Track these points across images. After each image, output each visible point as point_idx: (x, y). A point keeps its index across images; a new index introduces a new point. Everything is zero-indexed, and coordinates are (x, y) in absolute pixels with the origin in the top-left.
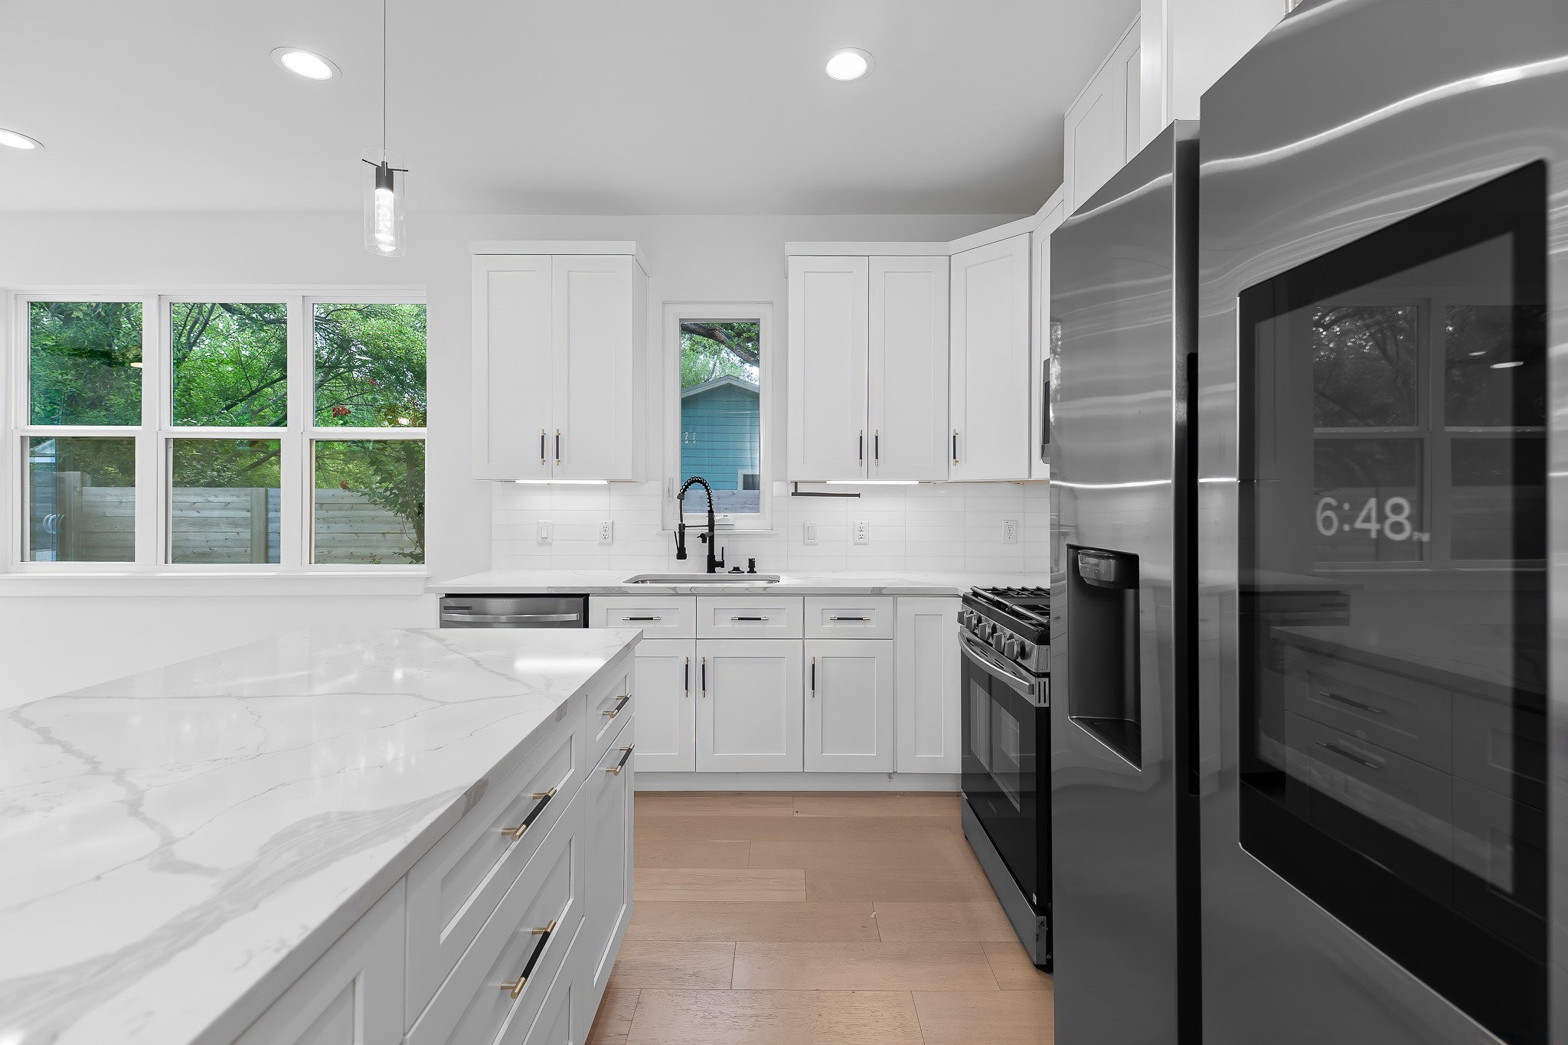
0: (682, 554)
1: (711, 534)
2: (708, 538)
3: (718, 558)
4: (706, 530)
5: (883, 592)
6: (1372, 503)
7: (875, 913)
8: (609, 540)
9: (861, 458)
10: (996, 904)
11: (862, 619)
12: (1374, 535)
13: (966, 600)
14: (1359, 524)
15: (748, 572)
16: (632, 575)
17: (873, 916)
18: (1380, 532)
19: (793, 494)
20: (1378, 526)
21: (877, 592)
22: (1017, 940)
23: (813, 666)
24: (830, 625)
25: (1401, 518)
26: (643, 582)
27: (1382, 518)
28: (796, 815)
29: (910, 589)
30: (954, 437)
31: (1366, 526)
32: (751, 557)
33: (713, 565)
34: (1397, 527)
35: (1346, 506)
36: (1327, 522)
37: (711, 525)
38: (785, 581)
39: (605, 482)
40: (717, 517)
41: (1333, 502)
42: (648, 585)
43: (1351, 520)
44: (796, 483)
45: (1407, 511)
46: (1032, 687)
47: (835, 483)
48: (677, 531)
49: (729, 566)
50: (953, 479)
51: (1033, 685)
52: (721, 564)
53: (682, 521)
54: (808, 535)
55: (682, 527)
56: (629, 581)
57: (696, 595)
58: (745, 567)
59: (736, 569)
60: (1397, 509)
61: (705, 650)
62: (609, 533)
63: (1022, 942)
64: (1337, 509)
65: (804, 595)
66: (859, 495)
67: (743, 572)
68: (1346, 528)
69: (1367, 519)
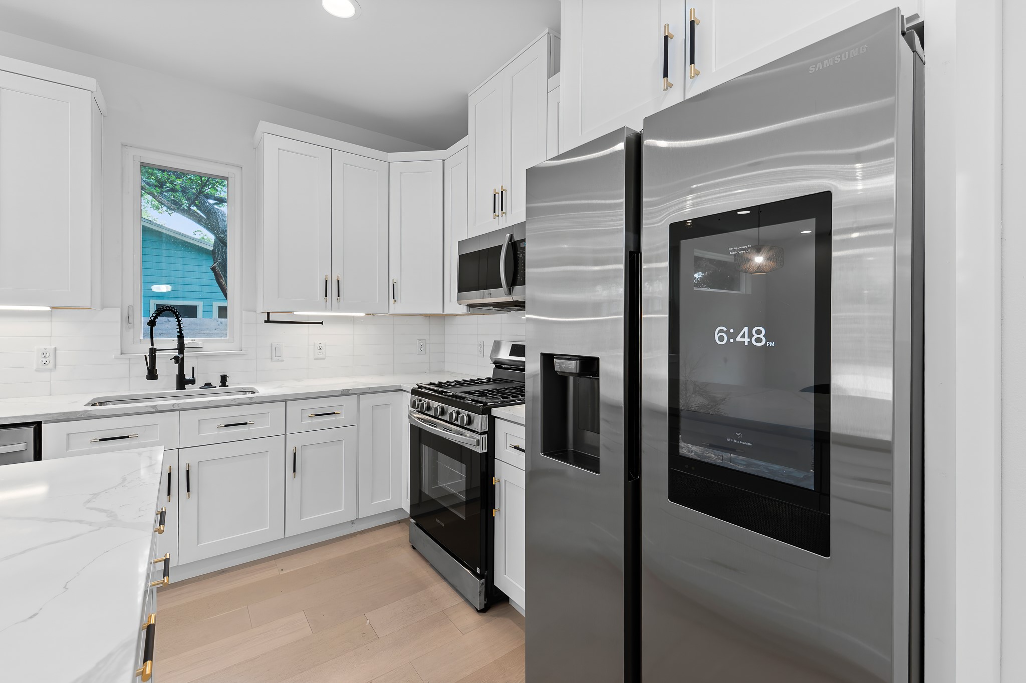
0: (152, 374)
1: (181, 356)
2: (179, 361)
3: (188, 376)
4: (176, 353)
5: (350, 392)
6: (746, 329)
7: (369, 621)
8: (51, 366)
9: (326, 296)
10: (444, 584)
11: (334, 413)
12: (746, 344)
13: (414, 392)
14: (738, 339)
15: (220, 386)
16: (89, 398)
17: (368, 623)
18: (750, 342)
19: (266, 322)
20: (749, 340)
21: (346, 393)
22: (463, 600)
23: (295, 454)
24: (309, 421)
25: (761, 336)
26: (101, 404)
27: (751, 336)
28: (282, 573)
29: (369, 388)
30: (393, 284)
31: (742, 340)
32: (223, 374)
33: (182, 382)
34: (759, 340)
35: (732, 331)
36: (721, 339)
37: (181, 348)
38: (263, 391)
39: (48, 309)
40: (187, 341)
41: (725, 329)
42: (111, 406)
43: (734, 336)
44: (268, 313)
45: (764, 332)
46: (478, 441)
47: (300, 314)
48: (148, 354)
49: (200, 382)
50: (391, 313)
51: (479, 440)
52: (193, 382)
53: (152, 344)
54: (275, 353)
55: (153, 352)
56: (87, 405)
57: (179, 410)
58: (217, 382)
59: (208, 385)
60: (759, 332)
61: (186, 458)
62: (51, 359)
63: (467, 600)
64: (727, 333)
65: (286, 401)
66: (322, 323)
67: (215, 387)
68: (732, 340)
69: (743, 336)
